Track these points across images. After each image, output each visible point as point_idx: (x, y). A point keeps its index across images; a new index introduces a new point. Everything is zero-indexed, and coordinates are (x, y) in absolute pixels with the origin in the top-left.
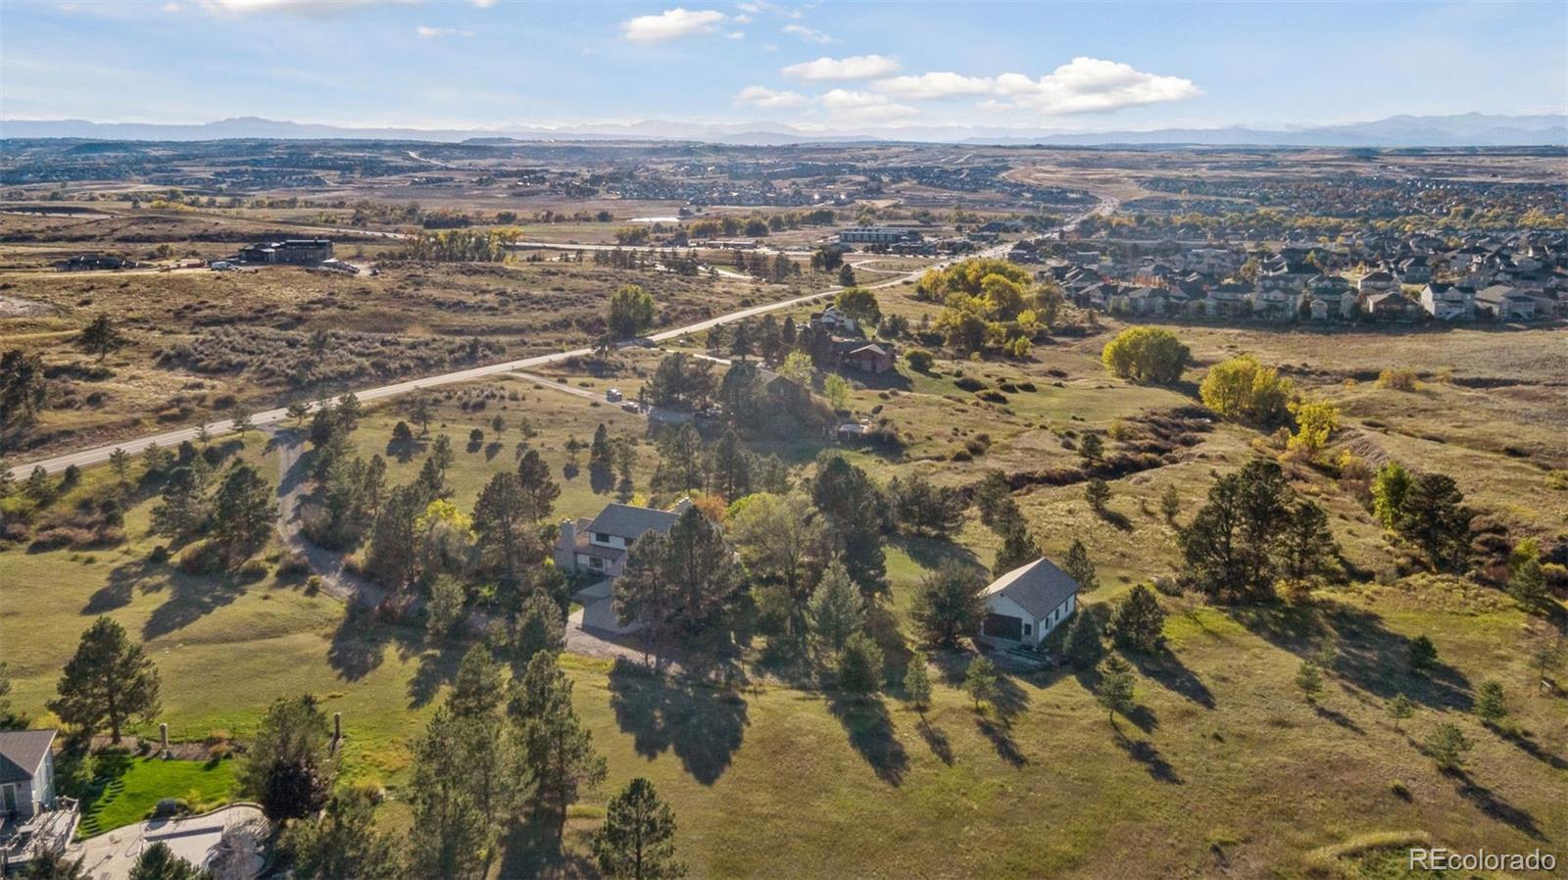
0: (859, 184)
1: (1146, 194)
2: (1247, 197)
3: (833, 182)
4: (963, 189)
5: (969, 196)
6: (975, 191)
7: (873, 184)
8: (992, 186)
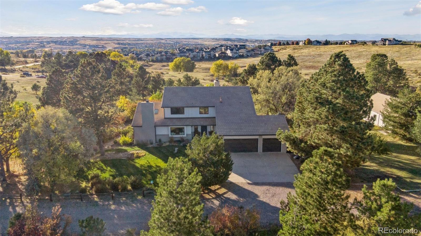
0: (37, 45)
1: (118, 46)
2: (142, 46)
3: (29, 44)
4: (69, 45)
5: (72, 47)
6: (72, 46)
7: (42, 45)
8: (77, 44)
